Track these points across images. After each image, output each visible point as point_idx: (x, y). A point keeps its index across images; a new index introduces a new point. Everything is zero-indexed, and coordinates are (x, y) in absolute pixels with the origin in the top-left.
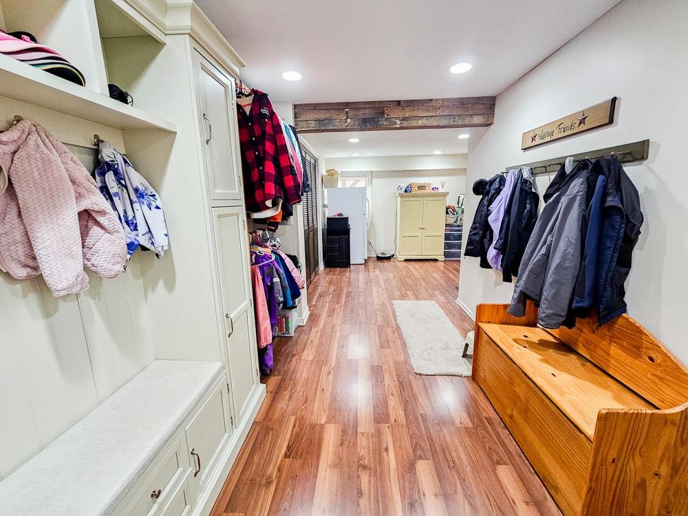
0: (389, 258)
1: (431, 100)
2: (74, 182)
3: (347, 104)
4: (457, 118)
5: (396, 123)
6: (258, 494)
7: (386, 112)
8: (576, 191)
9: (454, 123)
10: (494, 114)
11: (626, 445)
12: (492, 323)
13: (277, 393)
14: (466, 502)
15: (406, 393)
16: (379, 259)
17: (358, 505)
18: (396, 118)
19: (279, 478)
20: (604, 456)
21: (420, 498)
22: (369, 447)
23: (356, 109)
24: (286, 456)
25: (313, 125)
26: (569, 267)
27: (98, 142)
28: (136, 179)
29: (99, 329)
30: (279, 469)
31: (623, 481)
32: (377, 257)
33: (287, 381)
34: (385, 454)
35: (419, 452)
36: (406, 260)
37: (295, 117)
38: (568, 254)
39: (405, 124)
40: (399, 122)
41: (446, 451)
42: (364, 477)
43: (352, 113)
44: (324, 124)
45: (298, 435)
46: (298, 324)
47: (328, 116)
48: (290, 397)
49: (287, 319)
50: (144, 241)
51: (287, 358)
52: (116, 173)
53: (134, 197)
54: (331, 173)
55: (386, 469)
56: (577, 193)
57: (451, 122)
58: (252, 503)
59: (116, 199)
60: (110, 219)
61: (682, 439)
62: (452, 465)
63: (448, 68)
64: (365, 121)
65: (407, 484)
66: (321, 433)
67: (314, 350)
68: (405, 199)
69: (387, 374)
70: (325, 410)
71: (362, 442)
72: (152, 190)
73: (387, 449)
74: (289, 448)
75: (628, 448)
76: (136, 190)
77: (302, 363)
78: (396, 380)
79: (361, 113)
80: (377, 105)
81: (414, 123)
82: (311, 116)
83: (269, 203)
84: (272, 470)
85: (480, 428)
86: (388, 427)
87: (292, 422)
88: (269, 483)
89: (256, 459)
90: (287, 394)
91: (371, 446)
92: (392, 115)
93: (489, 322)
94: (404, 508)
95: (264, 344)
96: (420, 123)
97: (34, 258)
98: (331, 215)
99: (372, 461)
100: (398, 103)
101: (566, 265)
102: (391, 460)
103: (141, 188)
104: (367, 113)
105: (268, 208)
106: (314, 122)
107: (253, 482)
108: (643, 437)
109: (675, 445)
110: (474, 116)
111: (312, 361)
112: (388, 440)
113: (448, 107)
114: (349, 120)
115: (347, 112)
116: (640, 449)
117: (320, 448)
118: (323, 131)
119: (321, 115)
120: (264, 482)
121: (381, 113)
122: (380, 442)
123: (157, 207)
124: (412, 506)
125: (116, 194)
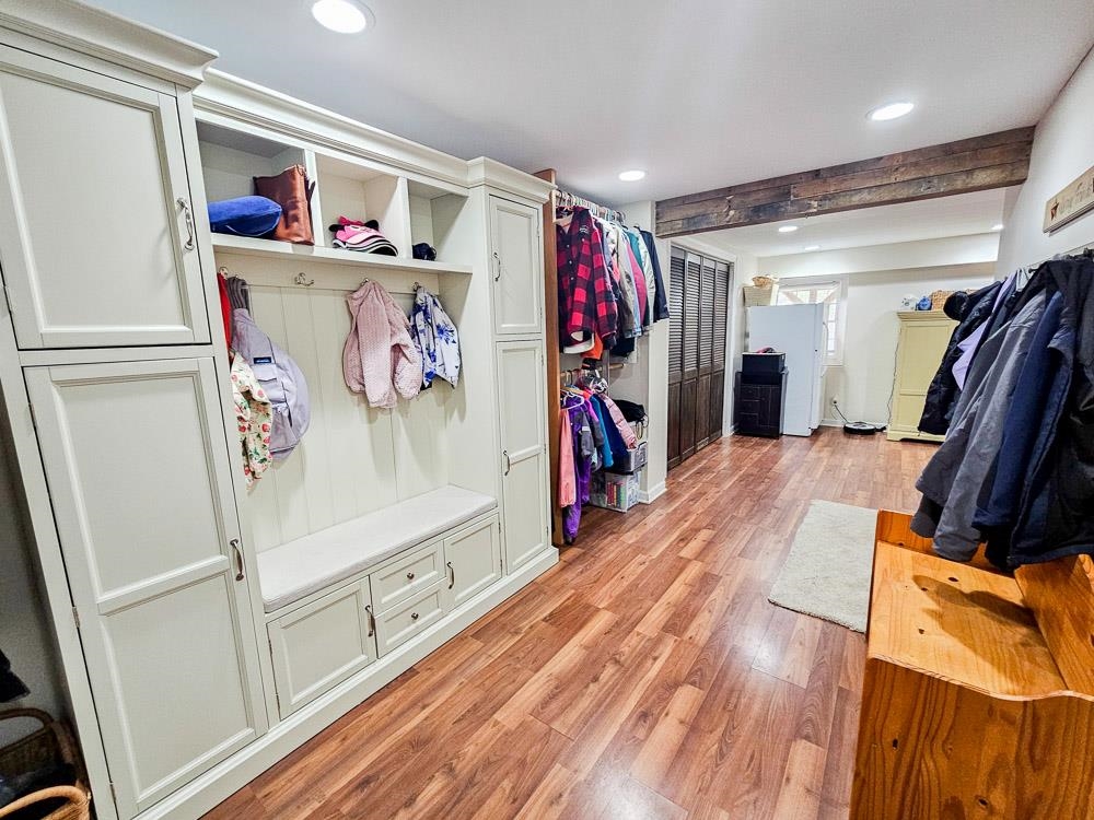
0: (871, 433)
1: (881, 158)
2: (390, 323)
3: (729, 190)
4: (936, 181)
5: (810, 206)
6: (503, 637)
7: (792, 191)
8: (1022, 321)
9: (929, 192)
10: (1028, 161)
11: (915, 725)
12: (908, 547)
13: (570, 564)
14: (716, 746)
15: (732, 617)
16: (849, 432)
17: (587, 687)
18: (810, 199)
19: (527, 633)
20: (878, 728)
21: (660, 714)
22: (635, 648)
23: (744, 194)
24: (544, 620)
25: (679, 225)
26: (988, 453)
27: (417, 288)
28: (439, 317)
29: (403, 440)
30: (531, 627)
31: (917, 785)
32: (845, 428)
33: (588, 557)
34: (650, 661)
35: (696, 678)
36: (904, 440)
37: (657, 219)
38: (989, 430)
39: (827, 205)
40: (815, 204)
41: (736, 694)
42: (610, 669)
43: (736, 202)
44: (695, 223)
45: (567, 607)
46: (640, 500)
47: (701, 210)
48: (582, 572)
49: (619, 487)
50: (439, 372)
51: (604, 533)
52: (425, 313)
53: (436, 334)
54: (761, 282)
55: (639, 675)
56: (1024, 323)
57: (923, 190)
58: (495, 640)
59: (421, 335)
60: (412, 351)
61: (1032, 757)
62: (731, 707)
63: (866, 116)
64: (757, 210)
65: (654, 697)
66: (592, 615)
67: (640, 535)
68: (910, 324)
69: (722, 588)
70: (611, 597)
71: (632, 640)
72: (452, 325)
73: (655, 659)
74: (551, 614)
75: (919, 732)
76: (438, 327)
77: (618, 543)
78: (731, 598)
79: (751, 199)
80: (778, 183)
81: (842, 202)
82: (678, 214)
83: (577, 336)
84: (525, 625)
85: (816, 694)
86: (676, 641)
87: (569, 595)
88: (517, 633)
89: (516, 611)
90: (580, 568)
91: (640, 647)
92: (804, 195)
93: (901, 545)
94: (633, 712)
95: (564, 503)
96: (856, 199)
97: (363, 377)
98: (752, 351)
99: (629, 661)
100: (816, 174)
101: (982, 451)
102: (653, 670)
103: (442, 325)
104: (762, 197)
105: (578, 342)
106: (680, 222)
107: (504, 626)
108: (948, 722)
109: (1017, 760)
110: (977, 172)
111: (630, 546)
112: (666, 650)
113: (916, 164)
114: (732, 213)
115: (729, 201)
116: (944, 742)
117: (581, 627)
118: (695, 232)
119: (691, 211)
120: (512, 630)
121: (783, 194)
122: (653, 649)
123: (454, 342)
124: (644, 716)
125: (423, 331)
